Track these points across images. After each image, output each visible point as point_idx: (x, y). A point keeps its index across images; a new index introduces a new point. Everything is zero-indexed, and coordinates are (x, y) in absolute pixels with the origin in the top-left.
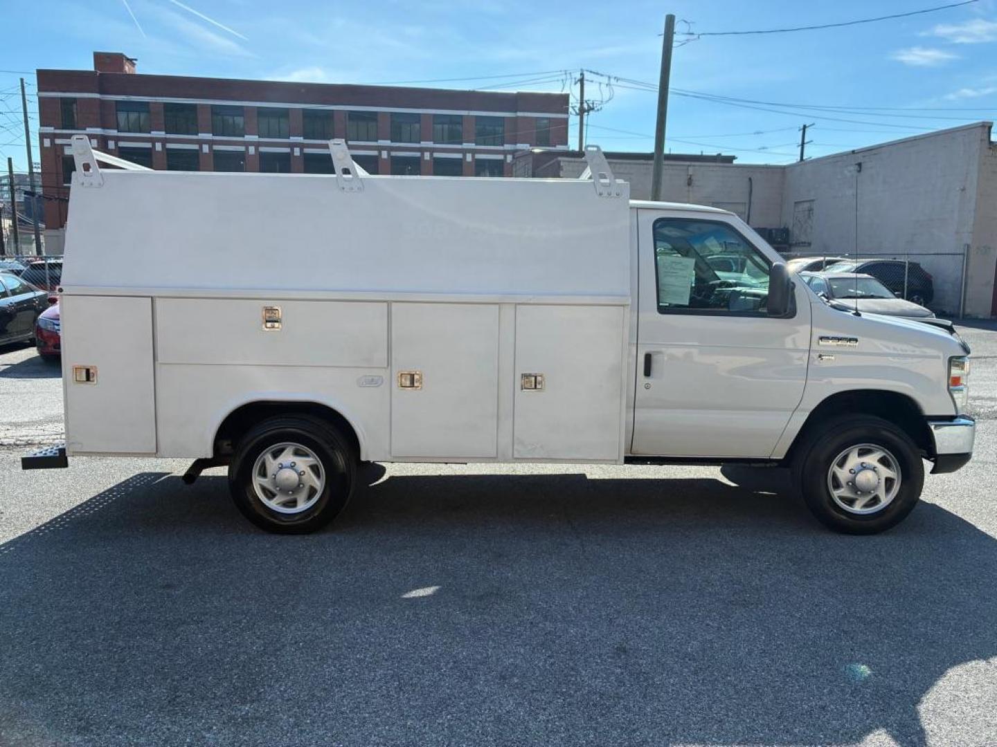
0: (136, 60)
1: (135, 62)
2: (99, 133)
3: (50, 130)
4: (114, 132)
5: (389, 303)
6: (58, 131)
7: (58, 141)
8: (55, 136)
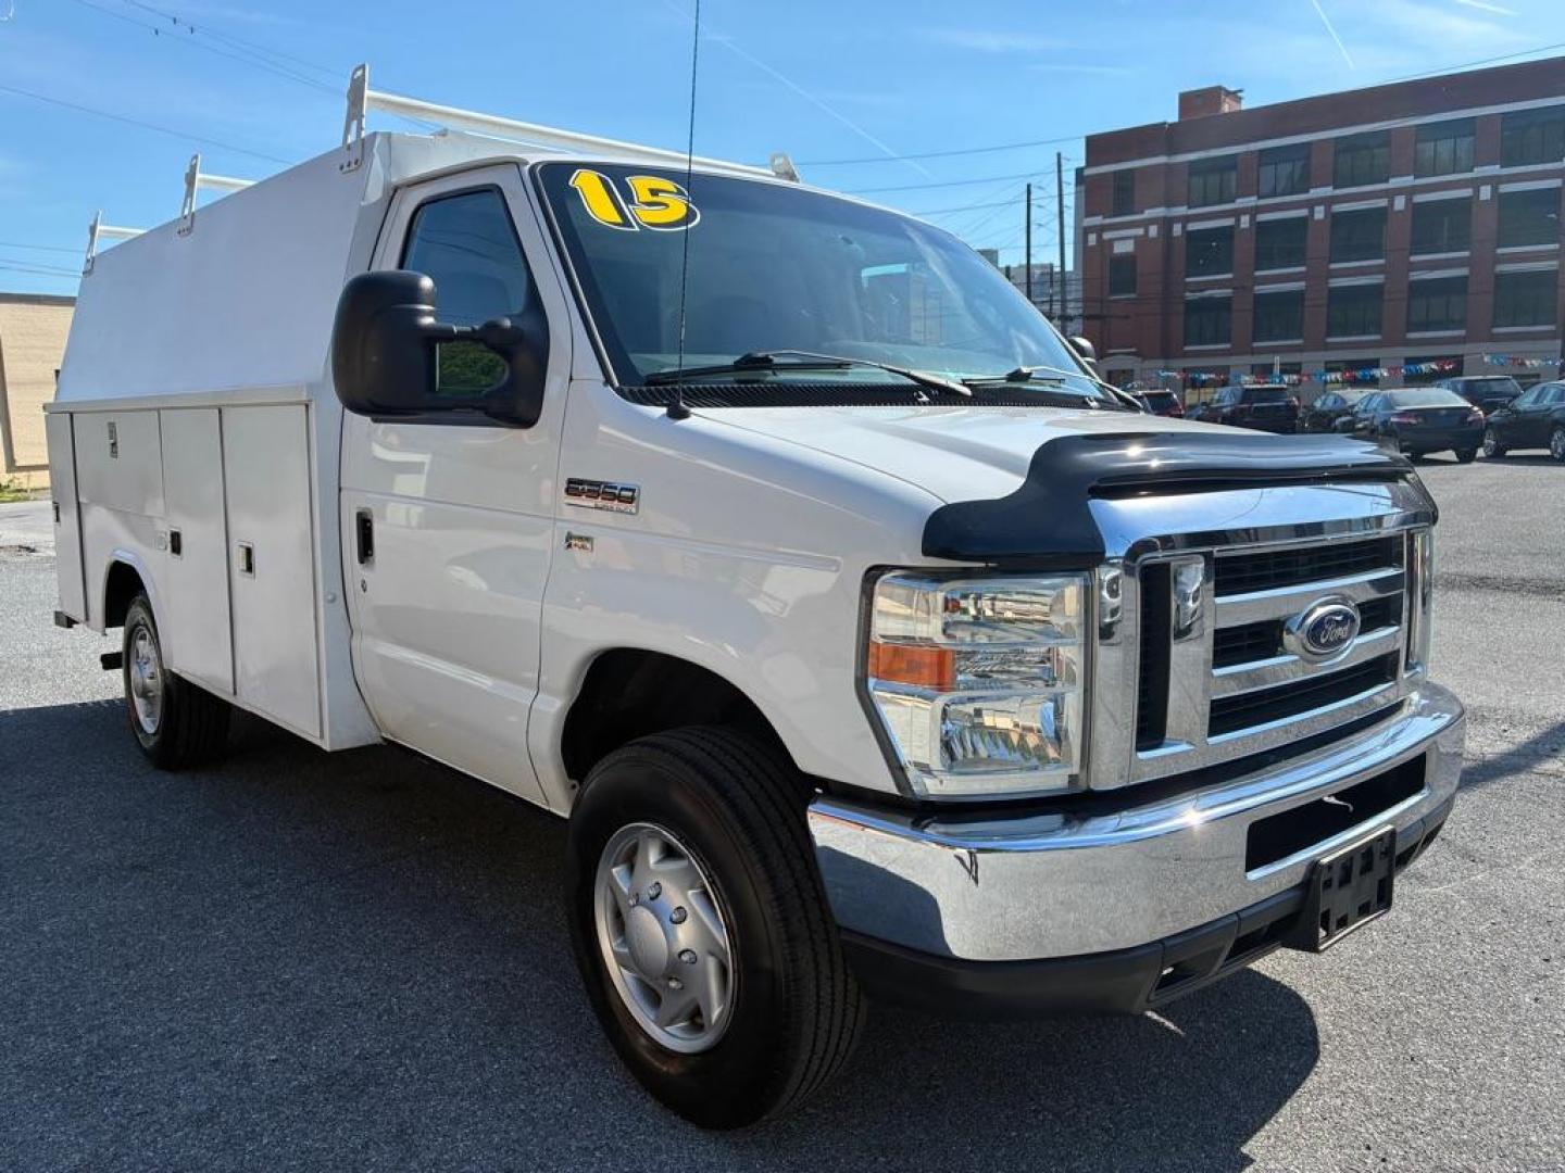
0: (1240, 91)
1: (1240, 94)
2: (1161, 214)
3: (1097, 220)
4: (1182, 210)
5: (158, 410)
6: (1108, 221)
7: (1107, 236)
8: (1100, 229)
